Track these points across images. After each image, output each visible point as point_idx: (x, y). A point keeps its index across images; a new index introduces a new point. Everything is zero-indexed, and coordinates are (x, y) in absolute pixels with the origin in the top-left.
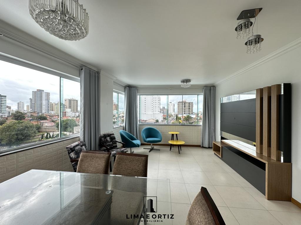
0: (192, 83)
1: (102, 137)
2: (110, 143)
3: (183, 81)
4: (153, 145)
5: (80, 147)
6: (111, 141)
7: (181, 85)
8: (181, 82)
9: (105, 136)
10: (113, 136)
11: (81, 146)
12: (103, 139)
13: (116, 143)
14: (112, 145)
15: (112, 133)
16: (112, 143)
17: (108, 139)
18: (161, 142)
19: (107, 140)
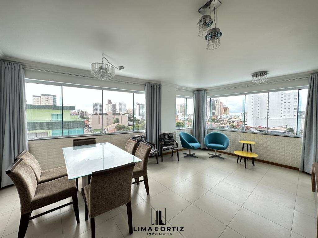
0: (270, 75)
1: (162, 135)
2: (167, 141)
3: (256, 75)
4: (217, 151)
5: (140, 138)
6: (168, 139)
7: (251, 81)
8: (252, 76)
9: (164, 134)
10: (171, 135)
11: (142, 138)
12: (162, 136)
13: (173, 142)
14: (169, 143)
15: (171, 133)
16: (169, 141)
17: (167, 137)
18: (225, 150)
19: (165, 138)
